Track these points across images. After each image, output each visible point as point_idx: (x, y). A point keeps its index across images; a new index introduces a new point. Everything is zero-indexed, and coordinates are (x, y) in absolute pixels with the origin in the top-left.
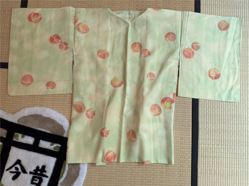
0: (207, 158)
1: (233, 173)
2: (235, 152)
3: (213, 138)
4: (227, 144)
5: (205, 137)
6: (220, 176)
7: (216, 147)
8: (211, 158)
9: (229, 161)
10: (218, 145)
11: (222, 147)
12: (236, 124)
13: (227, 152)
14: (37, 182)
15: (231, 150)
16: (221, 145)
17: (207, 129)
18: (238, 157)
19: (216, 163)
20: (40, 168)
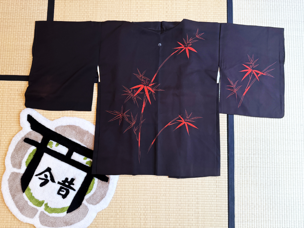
0: (244, 168)
5: (241, 146)
6: (258, 186)
12: (273, 133)
13: (264, 161)
15: (269, 159)
16: (258, 155)
17: (243, 138)
19: (253, 173)
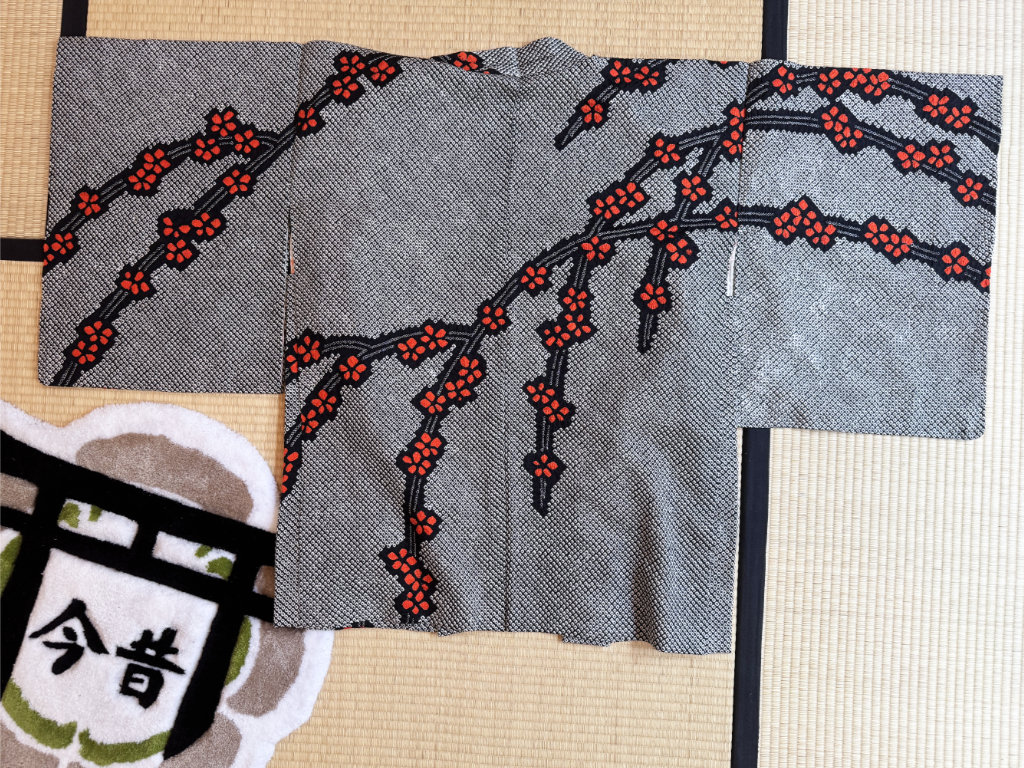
0: (799, 617)
1: (906, 678)
3: (825, 537)
4: (883, 560)
5: (794, 532)
6: (851, 689)
7: (837, 571)
8: (817, 618)
9: (889, 630)
10: (847, 566)
11: (865, 571)
12: (923, 484)
13: (882, 593)
14: (142, 688)
15: (901, 587)
17: (804, 500)
18: (927, 614)
20: (157, 636)
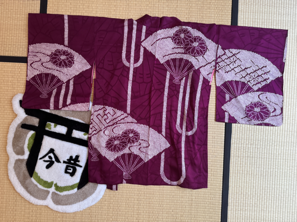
1: (267, 174)
2: (270, 152)
3: (247, 137)
6: (253, 177)
7: (250, 146)
8: (244, 158)
10: (252, 144)
14: (71, 171)
15: (266, 150)
16: (255, 145)
18: (272, 157)
20: (74, 157)
